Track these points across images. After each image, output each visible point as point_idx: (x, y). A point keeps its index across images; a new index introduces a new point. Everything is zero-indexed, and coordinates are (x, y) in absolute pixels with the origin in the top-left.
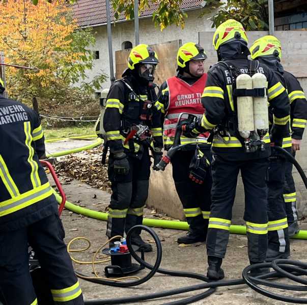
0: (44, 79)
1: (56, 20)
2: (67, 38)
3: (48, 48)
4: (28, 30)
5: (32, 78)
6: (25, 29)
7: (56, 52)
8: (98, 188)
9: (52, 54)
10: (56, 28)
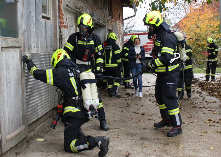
0: (206, 45)
1: (213, 19)
2: (217, 27)
3: (208, 31)
4: (199, 23)
5: (200, 45)
6: (198, 23)
7: (211, 33)
8: (214, 96)
9: (209, 34)
10: (212, 22)
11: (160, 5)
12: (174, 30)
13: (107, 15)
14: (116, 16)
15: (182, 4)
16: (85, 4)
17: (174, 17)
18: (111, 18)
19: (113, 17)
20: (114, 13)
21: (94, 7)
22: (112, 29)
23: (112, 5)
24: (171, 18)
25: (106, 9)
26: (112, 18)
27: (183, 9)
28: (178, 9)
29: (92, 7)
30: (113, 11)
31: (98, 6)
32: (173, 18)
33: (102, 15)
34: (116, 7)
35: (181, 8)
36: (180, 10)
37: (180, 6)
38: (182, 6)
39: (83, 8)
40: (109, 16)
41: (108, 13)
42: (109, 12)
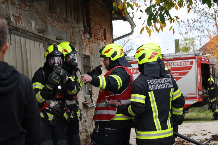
11: (161, 12)
12: (195, 54)
13: (81, 32)
14: (99, 34)
15: (211, 15)
16: (26, 12)
17: (200, 34)
18: (89, 37)
19: (93, 35)
20: (95, 29)
21: (48, 18)
22: (90, 55)
23: (91, 17)
24: (194, 36)
25: (78, 21)
26: (91, 36)
27: (212, 22)
28: (205, 22)
29: (43, 17)
30: (92, 25)
31: (59, 17)
32: (198, 36)
33: (68, 31)
34: (97, 19)
35: (210, 20)
36: (208, 24)
37: (208, 17)
38: (212, 18)
39: (19, 17)
40: (84, 33)
41: (83, 29)
42: (84, 27)
